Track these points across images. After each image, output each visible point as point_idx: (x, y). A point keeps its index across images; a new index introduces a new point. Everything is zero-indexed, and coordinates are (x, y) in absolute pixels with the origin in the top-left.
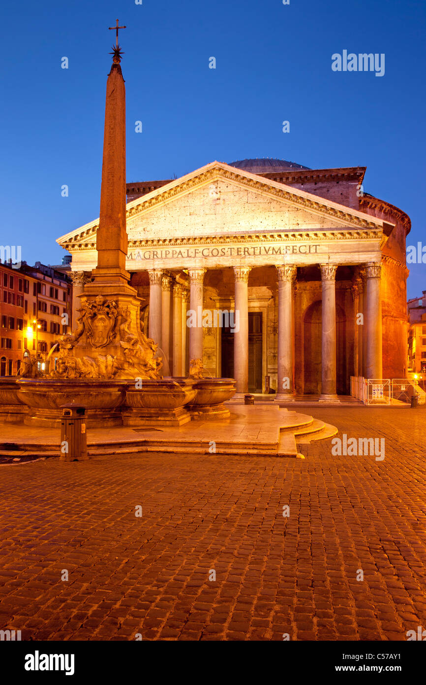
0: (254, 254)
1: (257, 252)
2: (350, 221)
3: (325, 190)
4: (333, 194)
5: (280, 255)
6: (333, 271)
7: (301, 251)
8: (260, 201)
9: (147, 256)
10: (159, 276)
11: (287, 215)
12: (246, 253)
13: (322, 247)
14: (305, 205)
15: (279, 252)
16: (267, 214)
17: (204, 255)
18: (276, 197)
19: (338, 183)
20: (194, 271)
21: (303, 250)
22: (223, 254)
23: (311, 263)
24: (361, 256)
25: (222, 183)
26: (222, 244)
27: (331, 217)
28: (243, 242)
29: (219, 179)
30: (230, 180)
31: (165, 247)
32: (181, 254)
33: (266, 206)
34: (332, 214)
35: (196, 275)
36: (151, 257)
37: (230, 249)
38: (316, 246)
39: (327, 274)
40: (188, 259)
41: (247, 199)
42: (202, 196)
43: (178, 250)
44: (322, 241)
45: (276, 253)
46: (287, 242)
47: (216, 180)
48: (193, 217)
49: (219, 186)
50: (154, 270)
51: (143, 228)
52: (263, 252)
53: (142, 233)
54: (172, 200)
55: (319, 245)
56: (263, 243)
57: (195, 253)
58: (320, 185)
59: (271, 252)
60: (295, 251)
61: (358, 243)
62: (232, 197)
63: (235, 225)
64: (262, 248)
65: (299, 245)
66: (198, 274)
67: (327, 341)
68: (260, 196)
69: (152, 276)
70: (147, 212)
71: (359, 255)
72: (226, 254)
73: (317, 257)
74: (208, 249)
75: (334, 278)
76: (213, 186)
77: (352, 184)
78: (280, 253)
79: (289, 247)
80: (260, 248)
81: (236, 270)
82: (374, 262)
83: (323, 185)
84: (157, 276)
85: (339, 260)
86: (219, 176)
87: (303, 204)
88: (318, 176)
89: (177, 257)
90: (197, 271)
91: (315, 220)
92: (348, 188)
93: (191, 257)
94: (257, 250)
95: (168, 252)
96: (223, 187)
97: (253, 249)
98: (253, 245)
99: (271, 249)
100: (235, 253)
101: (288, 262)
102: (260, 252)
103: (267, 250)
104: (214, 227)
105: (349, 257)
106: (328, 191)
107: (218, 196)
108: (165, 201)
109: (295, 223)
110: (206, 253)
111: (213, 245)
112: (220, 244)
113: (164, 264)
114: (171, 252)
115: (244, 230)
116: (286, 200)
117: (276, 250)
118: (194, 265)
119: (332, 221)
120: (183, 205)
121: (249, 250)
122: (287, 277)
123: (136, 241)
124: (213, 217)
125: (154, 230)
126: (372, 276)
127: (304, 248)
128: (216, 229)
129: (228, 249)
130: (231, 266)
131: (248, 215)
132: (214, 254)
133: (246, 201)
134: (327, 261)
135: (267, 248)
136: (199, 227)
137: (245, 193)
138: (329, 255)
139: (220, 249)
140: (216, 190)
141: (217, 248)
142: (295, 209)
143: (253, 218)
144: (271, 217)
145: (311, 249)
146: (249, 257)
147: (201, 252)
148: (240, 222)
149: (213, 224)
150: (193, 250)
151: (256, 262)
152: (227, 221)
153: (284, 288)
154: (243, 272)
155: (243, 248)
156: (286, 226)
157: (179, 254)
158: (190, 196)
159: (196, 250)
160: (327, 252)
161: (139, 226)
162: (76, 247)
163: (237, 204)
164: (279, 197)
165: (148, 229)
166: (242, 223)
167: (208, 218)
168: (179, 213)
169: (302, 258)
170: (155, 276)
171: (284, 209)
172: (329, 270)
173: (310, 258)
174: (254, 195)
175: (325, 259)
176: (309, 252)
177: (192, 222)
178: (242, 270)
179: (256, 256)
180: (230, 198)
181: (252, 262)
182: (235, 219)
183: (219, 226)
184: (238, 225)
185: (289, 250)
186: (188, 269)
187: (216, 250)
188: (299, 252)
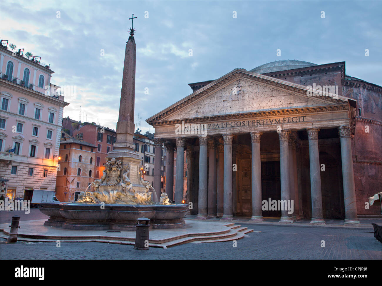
1: (265, 122)
2: (325, 100)
3: (318, 79)
4: (324, 81)
6: (316, 133)
7: (293, 121)
8: (266, 90)
10: (205, 140)
11: (283, 98)
12: (258, 123)
13: (307, 117)
14: (295, 91)
16: (271, 98)
17: (231, 126)
18: (276, 87)
19: (326, 73)
20: (226, 137)
21: (294, 120)
22: (244, 125)
23: (300, 128)
24: (334, 122)
25: (242, 81)
26: (243, 119)
28: (255, 117)
29: (240, 79)
30: (247, 79)
31: (208, 122)
32: (218, 126)
33: (270, 93)
35: (227, 139)
38: (303, 117)
39: (311, 135)
40: (222, 128)
41: (257, 89)
42: (230, 90)
43: (216, 124)
44: (307, 114)
45: (277, 123)
46: (284, 115)
47: (238, 79)
48: (225, 102)
49: (240, 83)
51: (196, 110)
52: (269, 123)
53: (195, 114)
54: (212, 94)
55: (305, 116)
56: (269, 117)
57: (227, 125)
58: (314, 76)
59: (274, 122)
60: (289, 121)
61: (332, 113)
62: (249, 89)
63: (251, 106)
64: (268, 120)
65: (292, 117)
66: (228, 138)
67: (314, 181)
68: (266, 87)
69: (201, 140)
70: (198, 101)
71: (333, 121)
72: (245, 125)
73: (304, 124)
74: (234, 122)
75: (317, 138)
76: (236, 83)
77: (336, 73)
78: (280, 123)
79: (285, 118)
80: (267, 120)
81: (252, 135)
82: (344, 126)
83: (316, 76)
85: (319, 125)
86: (240, 77)
87: (293, 91)
88: (312, 70)
89: (216, 128)
90: (227, 137)
91: (302, 100)
92: (333, 76)
93: (224, 127)
94: (265, 121)
95: (210, 125)
96: (242, 83)
97: (262, 121)
98: (262, 118)
99: (274, 120)
100: (251, 124)
101: (286, 128)
102: (267, 123)
103: (271, 121)
105: (326, 123)
106: (320, 79)
107: (240, 89)
108: (208, 94)
109: (289, 103)
110: (233, 124)
111: (237, 119)
112: (241, 119)
113: (208, 133)
114: (212, 124)
115: (256, 109)
116: (282, 89)
117: (277, 121)
118: (226, 132)
119: (314, 100)
120: (219, 96)
121: (260, 121)
122: (285, 138)
123: (191, 119)
124: (237, 102)
125: (202, 112)
126: (343, 135)
127: (296, 118)
128: (239, 109)
129: (247, 121)
130: (249, 132)
131: (259, 100)
132: (238, 125)
133: (257, 91)
134: (311, 127)
135: (271, 120)
136: (229, 109)
137: (257, 86)
138: (312, 122)
139: (241, 122)
140: (239, 86)
141: (240, 121)
142: (288, 94)
143: (262, 101)
144: (273, 100)
145: (300, 119)
146: (260, 126)
147: (230, 124)
148: (254, 104)
149: (237, 107)
150: (225, 123)
151: (265, 129)
152: (246, 104)
153: (283, 145)
154: (256, 136)
155: (256, 121)
156: (283, 105)
157: (217, 126)
158: (223, 90)
159: (227, 123)
160: (311, 120)
161: (193, 110)
162: (157, 124)
163: (252, 93)
164: (277, 87)
165: (198, 112)
166: (255, 105)
167: (234, 102)
168: (217, 101)
169: (294, 125)
170: (203, 140)
171: (281, 94)
172: (312, 132)
173: (300, 125)
174: (262, 87)
175: (309, 125)
176: (298, 121)
177: (225, 106)
178: (255, 135)
179: (264, 125)
180: (247, 90)
181: (262, 130)
182: (250, 103)
183: (241, 107)
184: (252, 106)
185: (286, 120)
186: (223, 135)
187: (239, 123)
188: (292, 122)
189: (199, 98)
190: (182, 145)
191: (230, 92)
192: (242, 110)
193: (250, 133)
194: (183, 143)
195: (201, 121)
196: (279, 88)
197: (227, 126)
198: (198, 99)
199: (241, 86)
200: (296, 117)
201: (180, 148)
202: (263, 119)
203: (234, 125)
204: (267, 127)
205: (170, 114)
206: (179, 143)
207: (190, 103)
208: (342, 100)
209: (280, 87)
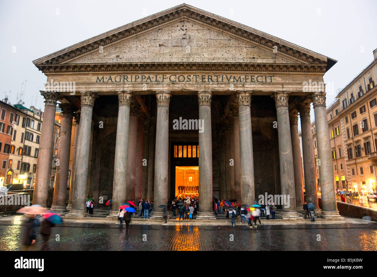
0: (217, 81)
1: (220, 79)
2: (298, 58)
5: (241, 83)
6: (287, 98)
7: (258, 80)
8: (221, 38)
9: (118, 79)
10: (128, 98)
11: (245, 50)
12: (210, 80)
13: (276, 78)
14: (260, 43)
15: (239, 80)
16: (228, 49)
17: (170, 80)
18: (235, 35)
20: (161, 95)
22: (189, 80)
23: (267, 91)
25: (188, 22)
26: (189, 72)
27: (282, 53)
28: (207, 70)
29: (186, 19)
30: (195, 21)
31: (135, 72)
32: (150, 79)
33: (227, 42)
34: (282, 52)
35: (164, 98)
36: (122, 81)
37: (195, 77)
38: (271, 77)
39: (282, 100)
40: (156, 82)
41: (209, 36)
42: (170, 32)
43: (147, 76)
44: (276, 73)
45: (237, 81)
46: (246, 72)
47: (183, 20)
48: (163, 47)
49: (185, 25)
50: (124, 92)
51: (116, 55)
53: (115, 59)
54: (143, 34)
55: (273, 76)
56: (226, 72)
57: (163, 78)
59: (232, 80)
60: (253, 80)
62: (197, 34)
63: (199, 56)
64: (224, 76)
65: (256, 76)
66: (165, 97)
68: (221, 34)
69: (121, 98)
70: (121, 42)
72: (191, 80)
73: (272, 85)
74: (175, 75)
75: (287, 104)
76: (180, 25)
78: (241, 81)
79: (248, 76)
80: (223, 76)
84: (126, 97)
85: (291, 89)
86: (186, 17)
87: (258, 42)
89: (146, 81)
90: (164, 95)
93: (159, 81)
94: (219, 78)
95: (137, 77)
96: (188, 25)
97: (216, 77)
98: (216, 73)
99: (232, 77)
100: (200, 80)
101: (248, 89)
102: (222, 80)
103: (229, 79)
104: (180, 57)
107: (184, 32)
108: (137, 34)
109: (252, 57)
110: (173, 78)
111: (179, 72)
112: (187, 72)
113: (134, 87)
114: (140, 76)
116: (244, 38)
117: (237, 79)
118: (162, 88)
119: (283, 57)
120: (154, 38)
121: (212, 77)
122: (247, 102)
123: (109, 66)
124: (180, 48)
125: (125, 58)
126: (320, 104)
127: (261, 78)
128: (182, 59)
129: (194, 76)
130: (196, 90)
131: (211, 49)
132: (180, 80)
133: (209, 37)
134: (281, 89)
135: (229, 76)
136: (168, 56)
137: (208, 31)
138: (282, 84)
139: (186, 76)
140: (183, 28)
141: (183, 74)
142: (251, 46)
143: (215, 51)
144: (230, 51)
145: (267, 79)
146: (212, 83)
147: (169, 78)
148: (204, 54)
149: (180, 55)
150: (161, 76)
151: (219, 88)
152: (192, 53)
153: (245, 112)
154: (208, 97)
155: (207, 76)
156: (244, 59)
157: (148, 79)
158: (159, 31)
159: (163, 76)
160: (281, 82)
161: (112, 54)
162: (51, 70)
163: (201, 40)
164: (237, 36)
165: (120, 57)
166: (206, 55)
167: (175, 49)
168: (149, 45)
169: (260, 86)
170: (125, 98)
171: (242, 45)
172: (283, 97)
173: (267, 86)
174: (216, 34)
175: (279, 88)
176: (265, 81)
177: (161, 52)
178: (206, 94)
179: (220, 83)
180: (195, 34)
181: (215, 88)
182: (199, 51)
183: (185, 56)
184: (202, 56)
185: (248, 79)
186: (156, 93)
187: (182, 76)
188: (257, 82)
189: (123, 38)
190: (91, 104)
191: (169, 35)
192: (186, 60)
193: (198, 91)
194: (91, 101)
195: (125, 70)
196: (239, 37)
197: (164, 80)
198: (121, 40)
199: (186, 30)
200: (262, 76)
201: (87, 108)
202: (216, 75)
203: (174, 80)
204: (223, 86)
205: (75, 56)
206: (87, 101)
207: (109, 43)
208: (321, 59)
209: (241, 36)
